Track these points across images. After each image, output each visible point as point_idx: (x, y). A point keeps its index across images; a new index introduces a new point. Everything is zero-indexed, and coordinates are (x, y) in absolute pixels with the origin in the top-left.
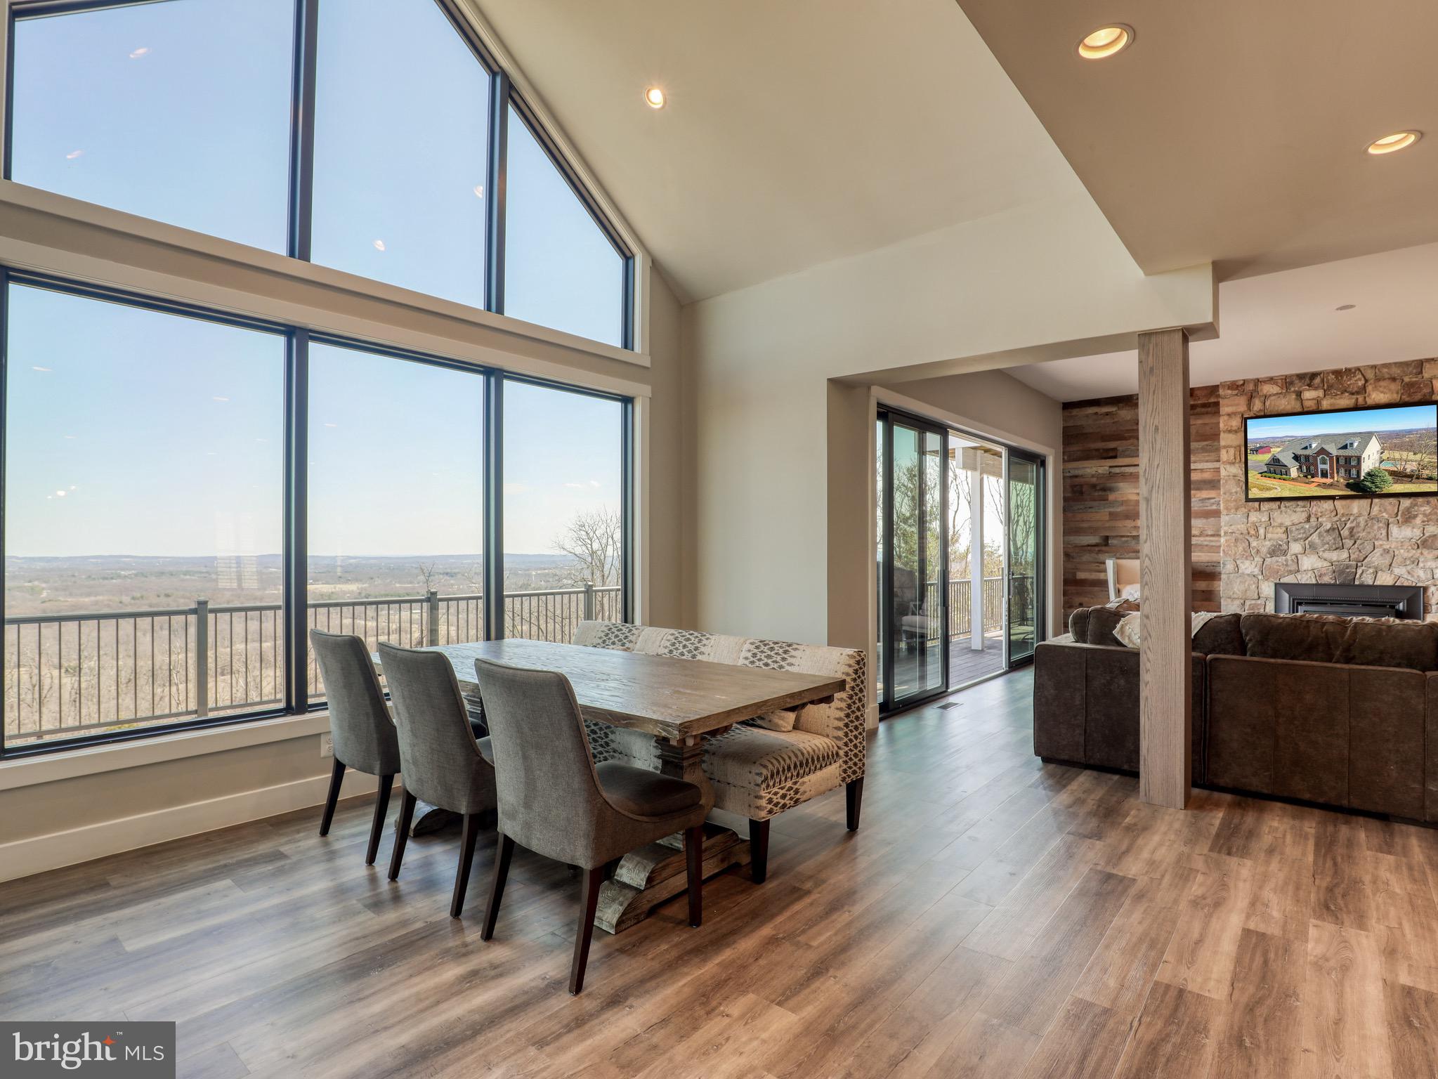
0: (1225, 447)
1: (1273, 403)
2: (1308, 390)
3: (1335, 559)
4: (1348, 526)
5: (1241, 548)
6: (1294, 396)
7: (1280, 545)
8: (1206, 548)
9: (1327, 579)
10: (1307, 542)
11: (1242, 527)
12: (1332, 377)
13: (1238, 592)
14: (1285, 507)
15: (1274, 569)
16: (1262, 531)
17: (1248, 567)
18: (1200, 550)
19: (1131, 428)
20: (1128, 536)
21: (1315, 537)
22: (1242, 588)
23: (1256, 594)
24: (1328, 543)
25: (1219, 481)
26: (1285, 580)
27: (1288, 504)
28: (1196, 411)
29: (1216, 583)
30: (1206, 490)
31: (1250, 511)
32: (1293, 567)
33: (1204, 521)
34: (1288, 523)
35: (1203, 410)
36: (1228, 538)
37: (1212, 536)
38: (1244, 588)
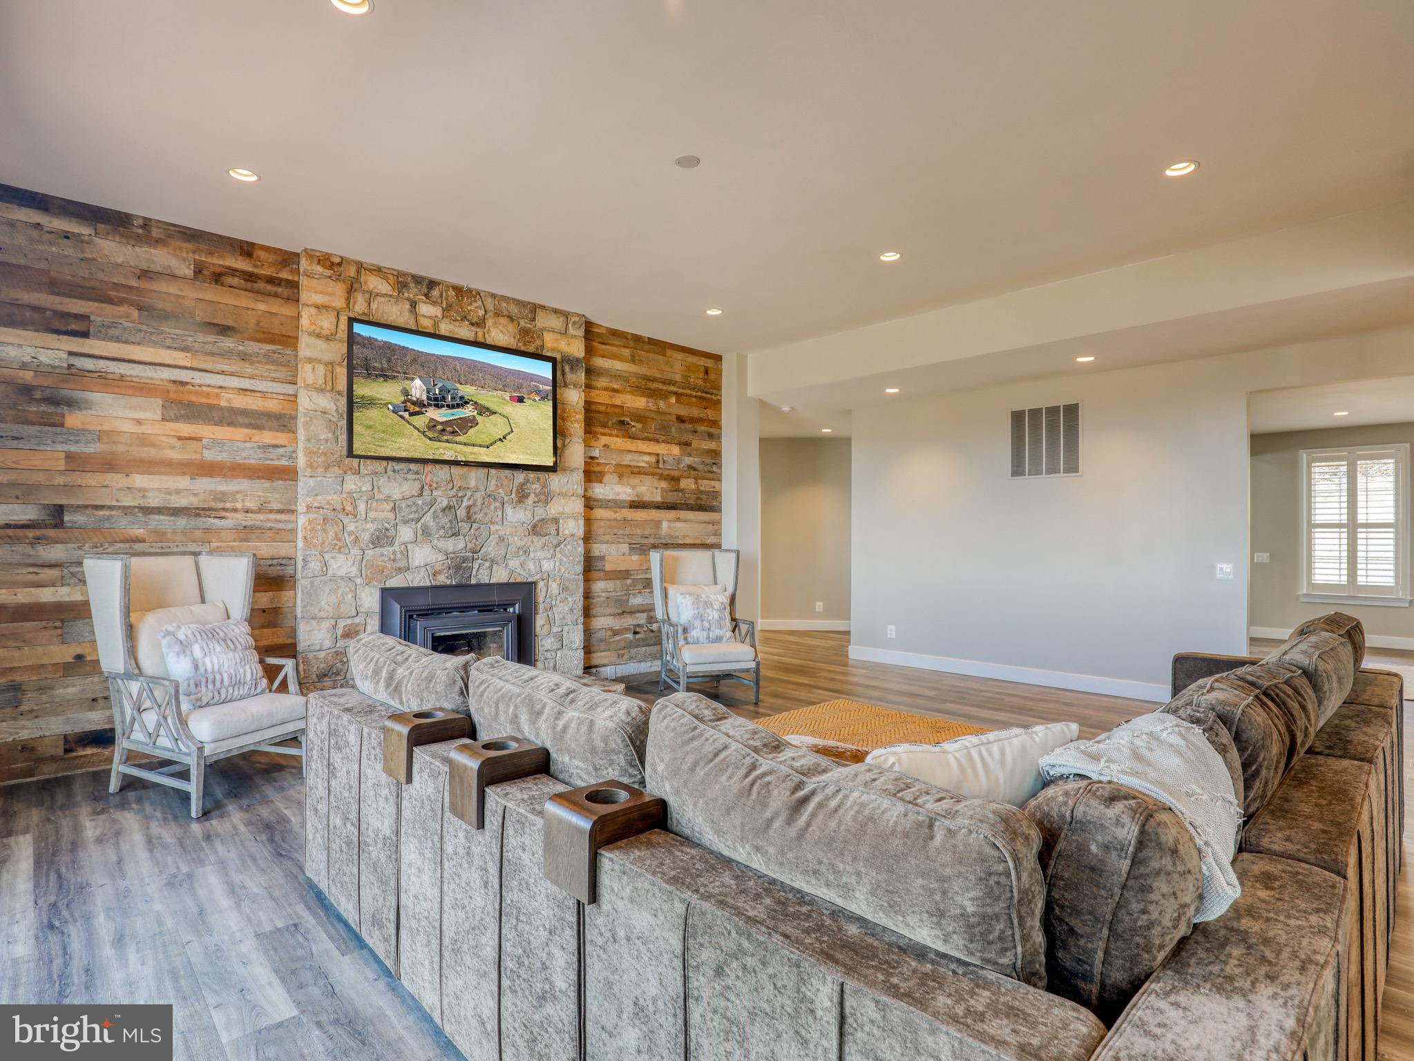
0: (310, 360)
1: (381, 308)
2: (425, 302)
3: (451, 549)
4: (465, 504)
5: (331, 534)
6: (408, 306)
7: (387, 529)
8: (269, 534)
9: (443, 579)
10: (419, 525)
11: (334, 498)
12: (452, 293)
13: (326, 607)
14: (394, 471)
15: (377, 566)
16: (362, 507)
17: (342, 565)
18: (257, 537)
19: (123, 281)
20: (111, 508)
21: (428, 518)
22: (333, 599)
23: (354, 609)
24: (444, 528)
25: (294, 418)
26: (393, 583)
27: (398, 466)
28: (256, 286)
29: (287, 595)
30: (270, 429)
31: (345, 473)
32: (402, 564)
33: (267, 484)
34: (397, 496)
35: (269, 287)
36: (311, 516)
37: (280, 512)
38: (336, 601)
